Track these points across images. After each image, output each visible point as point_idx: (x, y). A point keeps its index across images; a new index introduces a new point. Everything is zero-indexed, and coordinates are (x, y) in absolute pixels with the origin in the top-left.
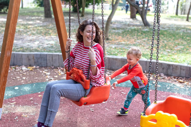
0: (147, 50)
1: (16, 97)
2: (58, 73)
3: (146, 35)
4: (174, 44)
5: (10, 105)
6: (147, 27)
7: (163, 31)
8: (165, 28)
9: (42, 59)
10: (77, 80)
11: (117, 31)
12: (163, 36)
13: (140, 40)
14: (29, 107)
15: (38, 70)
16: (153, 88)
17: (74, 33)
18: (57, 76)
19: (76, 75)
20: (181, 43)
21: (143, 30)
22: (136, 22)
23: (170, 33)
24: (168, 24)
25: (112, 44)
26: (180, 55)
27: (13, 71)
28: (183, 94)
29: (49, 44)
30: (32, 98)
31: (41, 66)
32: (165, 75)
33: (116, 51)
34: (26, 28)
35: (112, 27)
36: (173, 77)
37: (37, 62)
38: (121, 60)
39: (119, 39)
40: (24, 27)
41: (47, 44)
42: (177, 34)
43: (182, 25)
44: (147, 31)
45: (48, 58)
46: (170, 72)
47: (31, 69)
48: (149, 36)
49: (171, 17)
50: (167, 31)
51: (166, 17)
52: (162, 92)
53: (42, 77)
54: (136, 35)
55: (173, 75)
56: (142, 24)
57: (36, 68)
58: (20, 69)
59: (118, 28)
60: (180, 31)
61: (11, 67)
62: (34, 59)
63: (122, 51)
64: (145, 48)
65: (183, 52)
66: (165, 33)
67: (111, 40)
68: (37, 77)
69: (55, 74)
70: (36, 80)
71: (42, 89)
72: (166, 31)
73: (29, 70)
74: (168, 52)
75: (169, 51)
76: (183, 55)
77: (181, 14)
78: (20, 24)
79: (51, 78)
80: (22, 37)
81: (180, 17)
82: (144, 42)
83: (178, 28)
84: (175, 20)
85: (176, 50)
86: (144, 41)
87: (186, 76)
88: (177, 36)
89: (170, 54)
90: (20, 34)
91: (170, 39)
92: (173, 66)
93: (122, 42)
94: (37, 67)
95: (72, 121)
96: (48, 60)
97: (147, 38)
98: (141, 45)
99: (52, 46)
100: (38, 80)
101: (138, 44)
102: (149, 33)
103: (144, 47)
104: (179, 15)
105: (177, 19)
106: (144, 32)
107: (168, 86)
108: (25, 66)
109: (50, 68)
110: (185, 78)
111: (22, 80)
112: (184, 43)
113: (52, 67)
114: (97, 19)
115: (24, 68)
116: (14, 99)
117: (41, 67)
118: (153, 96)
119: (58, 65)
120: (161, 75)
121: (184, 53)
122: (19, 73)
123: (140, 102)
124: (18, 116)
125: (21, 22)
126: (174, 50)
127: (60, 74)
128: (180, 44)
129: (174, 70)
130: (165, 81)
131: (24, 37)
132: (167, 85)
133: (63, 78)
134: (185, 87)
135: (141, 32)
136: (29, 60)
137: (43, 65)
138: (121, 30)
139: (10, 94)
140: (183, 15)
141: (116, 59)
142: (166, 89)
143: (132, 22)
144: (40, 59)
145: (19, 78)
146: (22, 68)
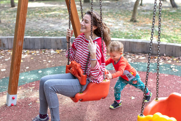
0: (171, 31)
1: (37, 81)
3: (173, 16)
5: (29, 90)
6: (175, 8)
10: (75, 74)
11: (145, 13)
13: (166, 21)
15: (65, 53)
16: (170, 73)
17: (106, 16)
19: (74, 69)
21: (171, 11)
22: (165, 4)
25: (139, 26)
27: (42, 54)
33: (140, 33)
34: (65, 12)
35: (142, 9)
37: (64, 45)
38: (141, 43)
39: (146, 21)
40: (65, 11)
44: (174, 12)
47: (58, 52)
48: (175, 17)
52: (179, 77)
54: (163, 17)
56: (171, 5)
58: (48, 52)
59: (147, 10)
61: (41, 51)
62: (62, 43)
63: (146, 33)
64: (170, 29)
67: (138, 22)
70: (60, 63)
73: (56, 53)
78: (62, 9)
80: (60, 21)
82: (169, 24)
86: (170, 22)
90: (59, 18)
93: (148, 23)
94: (64, 50)
95: (82, 109)
97: (173, 19)
98: (166, 26)
100: (62, 64)
101: (163, 25)
102: (176, 14)
103: (168, 28)
106: (172, 14)
108: (53, 49)
111: (47, 63)
114: (129, 3)
115: (52, 51)
116: (34, 83)
118: (168, 81)
120: (180, 59)
122: (46, 56)
123: (154, 89)
124: (32, 102)
125: (63, 7)
131: (61, 21)
135: (168, 13)
136: (57, 44)
138: (150, 12)
139: (32, 78)
141: (136, 43)
145: (45, 62)
146: (50, 51)
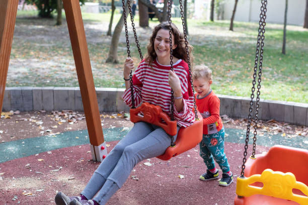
2: (56, 121)
4: (223, 68)
7: (200, 46)
8: (200, 43)
9: (24, 98)
12: (202, 56)
14: (29, 179)
15: (20, 118)
18: (56, 127)
20: (233, 66)
23: (212, 50)
24: (203, 35)
26: (240, 85)
28: (266, 146)
29: (19, 73)
30: (28, 165)
31: (23, 110)
32: (229, 117)
36: (243, 119)
37: (15, 103)
41: (16, 74)
42: (223, 52)
43: (225, 37)
45: (34, 97)
46: (237, 112)
47: (7, 116)
49: (204, 23)
50: (207, 48)
51: (197, 25)
52: (235, 144)
53: (31, 128)
55: (242, 116)
57: (15, 114)
60: (225, 47)
62: (11, 99)
65: (242, 80)
66: (204, 50)
68: (22, 129)
69: (51, 122)
70: (23, 133)
71: (39, 148)
72: (203, 47)
74: (220, 81)
75: (221, 79)
76: (244, 85)
77: (218, 19)
79: (48, 130)
81: (217, 24)
83: (221, 42)
84: (211, 29)
85: (230, 77)
87: (263, 118)
88: (224, 55)
89: (224, 84)
91: (214, 59)
92: (242, 102)
96: (34, 100)
99: (25, 75)
104: (215, 20)
105: (213, 27)
107: (240, 134)
109: (39, 114)
110: (261, 121)
112: (238, 66)
113: (43, 111)
117: (23, 112)
119: (53, 108)
120: (224, 118)
121: (244, 81)
124: (16, 195)
126: (227, 77)
127: (61, 123)
128: (234, 68)
129: (243, 108)
130: (233, 126)
132: (238, 133)
133: (68, 128)
134: (266, 135)
137: (27, 109)
140: (221, 21)
142: (238, 139)
143: (145, 33)
144: (21, 98)
